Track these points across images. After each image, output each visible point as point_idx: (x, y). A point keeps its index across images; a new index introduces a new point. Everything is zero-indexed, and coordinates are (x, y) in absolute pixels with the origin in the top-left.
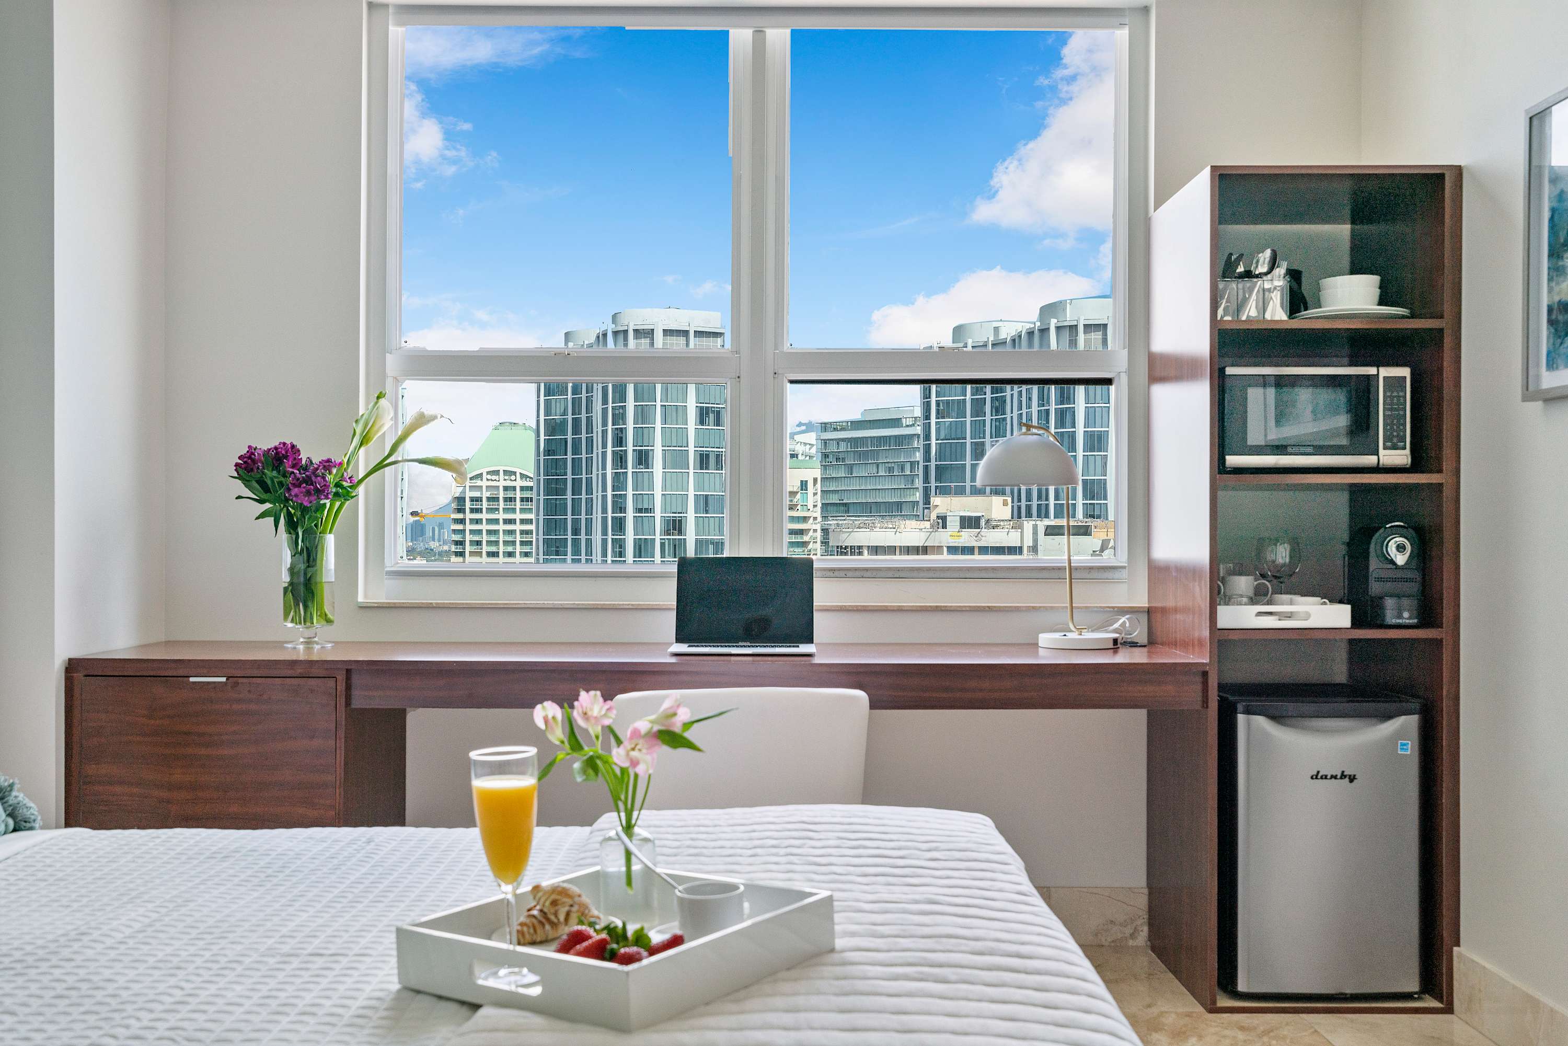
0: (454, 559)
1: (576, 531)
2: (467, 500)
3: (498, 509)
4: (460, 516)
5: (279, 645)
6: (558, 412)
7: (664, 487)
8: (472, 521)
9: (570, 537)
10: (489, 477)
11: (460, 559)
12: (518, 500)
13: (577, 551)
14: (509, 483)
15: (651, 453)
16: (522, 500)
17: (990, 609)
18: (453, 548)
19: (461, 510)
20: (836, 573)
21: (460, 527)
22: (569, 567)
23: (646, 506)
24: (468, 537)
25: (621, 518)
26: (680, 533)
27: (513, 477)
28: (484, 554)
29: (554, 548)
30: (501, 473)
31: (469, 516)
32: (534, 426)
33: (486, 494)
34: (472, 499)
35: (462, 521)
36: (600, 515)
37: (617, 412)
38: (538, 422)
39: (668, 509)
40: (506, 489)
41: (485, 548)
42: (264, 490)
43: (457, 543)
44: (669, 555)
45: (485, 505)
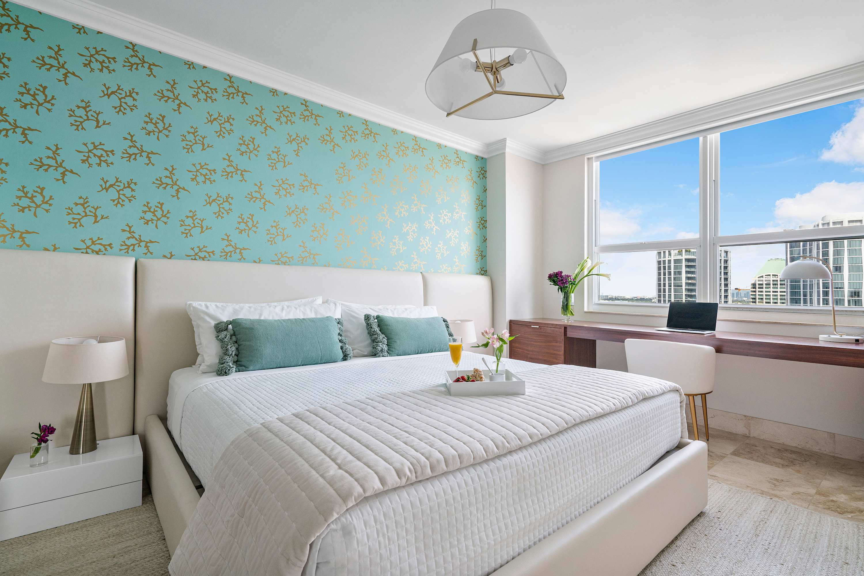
0: (751, 304)
1: (805, 295)
2: (757, 285)
3: (770, 288)
4: (754, 290)
5: (560, 320)
6: (796, 254)
7: (849, 279)
8: (759, 291)
9: (802, 297)
10: (766, 277)
11: (755, 304)
12: (779, 284)
13: (805, 302)
14: (775, 279)
15: (842, 267)
16: (781, 284)
17: (801, 324)
18: (751, 300)
19: (755, 288)
20: (739, 309)
21: (754, 293)
22: (802, 307)
23: (840, 286)
24: (757, 297)
25: (827, 291)
26: (858, 296)
27: (777, 277)
28: (764, 302)
29: (795, 301)
30: (771, 276)
31: (757, 290)
32: (785, 258)
33: (764, 283)
34: (759, 284)
35: (755, 292)
36: (816, 290)
37: (824, 252)
38: (787, 258)
39: (852, 287)
40: (773, 281)
41: (764, 301)
42: (555, 283)
43: (753, 299)
44: (853, 305)
45: (764, 286)
